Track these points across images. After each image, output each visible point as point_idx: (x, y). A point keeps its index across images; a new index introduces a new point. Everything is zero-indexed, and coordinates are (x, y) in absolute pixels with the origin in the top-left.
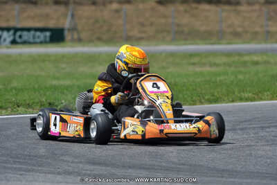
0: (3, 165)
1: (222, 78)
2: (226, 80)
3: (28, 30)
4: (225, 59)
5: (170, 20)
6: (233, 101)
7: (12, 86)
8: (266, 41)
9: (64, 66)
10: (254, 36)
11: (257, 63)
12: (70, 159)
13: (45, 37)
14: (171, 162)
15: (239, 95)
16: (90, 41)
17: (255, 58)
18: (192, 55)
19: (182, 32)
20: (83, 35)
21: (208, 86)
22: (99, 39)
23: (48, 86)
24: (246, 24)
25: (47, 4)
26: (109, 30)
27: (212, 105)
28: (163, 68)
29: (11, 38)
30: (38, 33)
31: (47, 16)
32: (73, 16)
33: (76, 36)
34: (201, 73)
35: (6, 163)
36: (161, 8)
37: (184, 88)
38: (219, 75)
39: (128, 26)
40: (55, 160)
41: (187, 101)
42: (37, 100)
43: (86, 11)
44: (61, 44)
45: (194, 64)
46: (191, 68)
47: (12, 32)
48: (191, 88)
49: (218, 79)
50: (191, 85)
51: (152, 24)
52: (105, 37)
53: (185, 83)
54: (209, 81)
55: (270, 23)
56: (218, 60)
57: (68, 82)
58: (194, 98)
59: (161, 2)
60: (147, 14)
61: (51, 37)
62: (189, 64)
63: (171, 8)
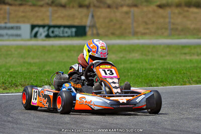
0: (37, 129)
3: (59, 27)
5: (167, 20)
7: (46, 69)
12: (89, 126)
14: (166, 128)
16: (106, 36)
18: (184, 47)
19: (176, 29)
20: (101, 31)
21: (195, 70)
22: (113, 34)
25: (73, 7)
26: (121, 27)
27: (198, 85)
28: (162, 56)
29: (46, 33)
30: (66, 30)
31: (73, 16)
32: (93, 16)
33: (95, 32)
34: (191, 61)
35: (39, 128)
36: (161, 11)
39: (135, 24)
41: (179, 82)
43: (103, 12)
44: (84, 38)
45: (185, 54)
46: (183, 57)
47: (46, 28)
48: (182, 72)
50: (183, 70)
51: (153, 23)
52: (117, 32)
53: (178, 68)
54: (197, 66)
58: (185, 79)
59: (160, 6)
60: (150, 15)
61: (76, 32)
62: (181, 54)
63: (168, 10)
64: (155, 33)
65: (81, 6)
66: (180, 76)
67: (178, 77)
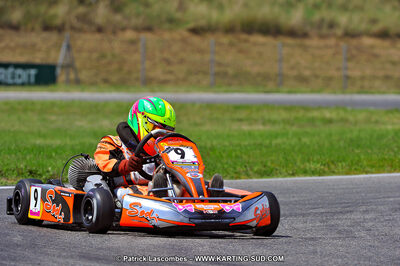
1: (279, 141)
2: (284, 143)
4: (284, 115)
5: (207, 57)
6: (293, 175)
8: (344, 90)
9: (53, 118)
10: (327, 83)
11: (330, 121)
13: (29, 76)
15: (302, 166)
16: (93, 84)
17: (328, 114)
18: (238, 107)
19: (225, 74)
20: (84, 75)
21: (258, 151)
22: (106, 81)
23: (29, 146)
24: (317, 64)
25: (33, 30)
26: (120, 69)
27: (263, 180)
28: (196, 124)
30: (19, 71)
31: (33, 47)
32: (69, 47)
33: (72, 76)
34: (250, 133)
36: (196, 40)
37: (224, 155)
38: (276, 137)
39: (148, 64)
40: (35, 253)
42: (13, 166)
43: (88, 41)
44: (52, 87)
45: (240, 120)
46: (235, 126)
48: (234, 154)
49: (274, 142)
50: (235, 151)
51: (182, 61)
52: (114, 78)
53: (225, 146)
54: (261, 145)
55: (350, 64)
56: (274, 116)
57: (57, 142)
58: (238, 168)
59: (195, 31)
60: (176, 47)
61: (37, 76)
62: (233, 120)
63: (210, 39)
64: (184, 80)
65: (47, 28)
66: (229, 161)
67: (227, 163)
